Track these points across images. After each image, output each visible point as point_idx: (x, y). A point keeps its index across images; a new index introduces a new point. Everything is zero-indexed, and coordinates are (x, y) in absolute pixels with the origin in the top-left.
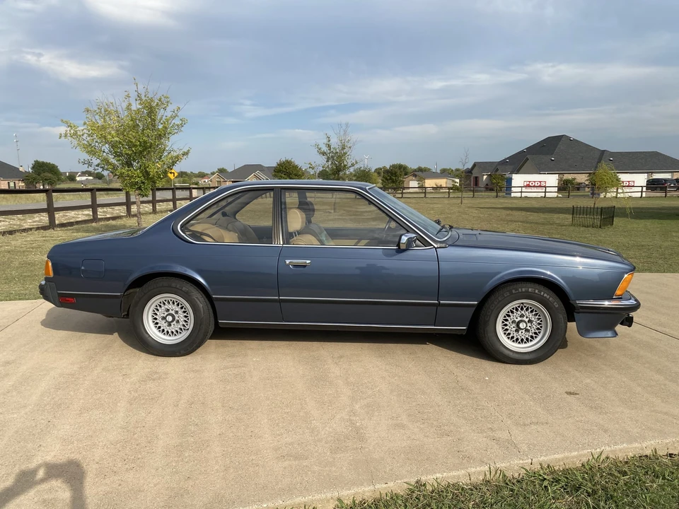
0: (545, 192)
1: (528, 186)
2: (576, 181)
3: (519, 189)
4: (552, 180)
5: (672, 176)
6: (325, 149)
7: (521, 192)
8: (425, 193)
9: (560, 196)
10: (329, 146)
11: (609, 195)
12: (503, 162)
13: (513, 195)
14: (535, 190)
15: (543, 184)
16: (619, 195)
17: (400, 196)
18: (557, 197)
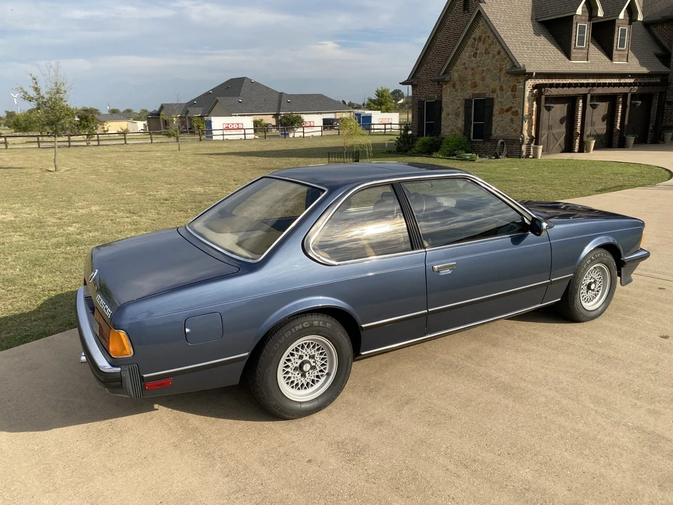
0: (245, 134)
1: (227, 128)
2: (263, 122)
3: (221, 132)
4: (248, 122)
5: (336, 116)
6: (32, 93)
7: (223, 135)
8: (125, 139)
9: (257, 137)
10: (36, 89)
11: (297, 135)
12: (191, 104)
13: (214, 138)
14: (234, 132)
15: (240, 126)
16: (305, 135)
17: (96, 143)
18: (255, 138)
